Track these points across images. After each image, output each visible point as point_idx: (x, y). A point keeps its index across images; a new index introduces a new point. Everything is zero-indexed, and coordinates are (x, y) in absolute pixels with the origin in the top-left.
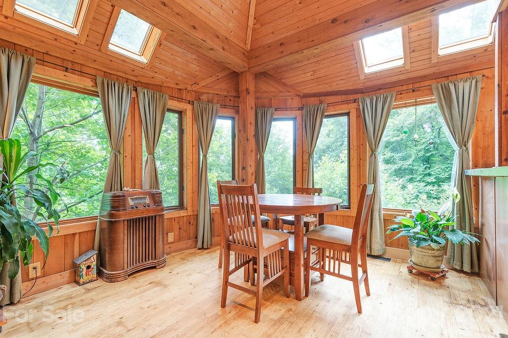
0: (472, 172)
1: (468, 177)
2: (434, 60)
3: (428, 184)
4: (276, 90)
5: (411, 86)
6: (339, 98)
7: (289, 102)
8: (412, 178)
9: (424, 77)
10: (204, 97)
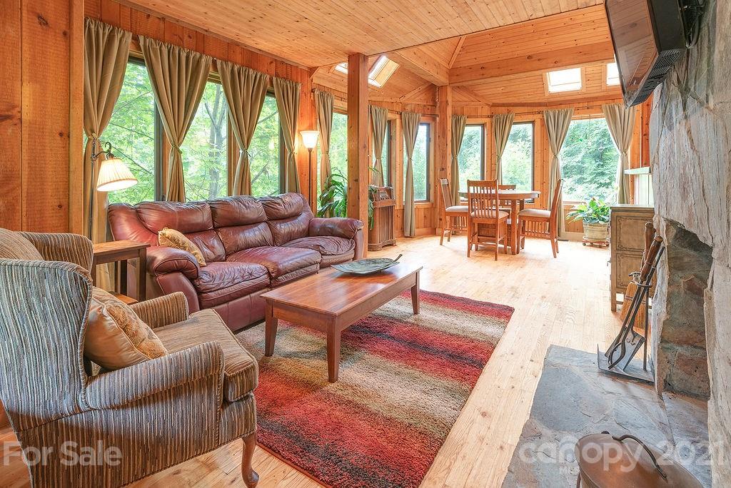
0: (629, 172)
1: (627, 175)
2: (604, 88)
3: (601, 185)
4: (467, 100)
5: (586, 104)
6: (526, 109)
7: (479, 111)
8: (581, 178)
9: (597, 98)
10: (408, 108)
